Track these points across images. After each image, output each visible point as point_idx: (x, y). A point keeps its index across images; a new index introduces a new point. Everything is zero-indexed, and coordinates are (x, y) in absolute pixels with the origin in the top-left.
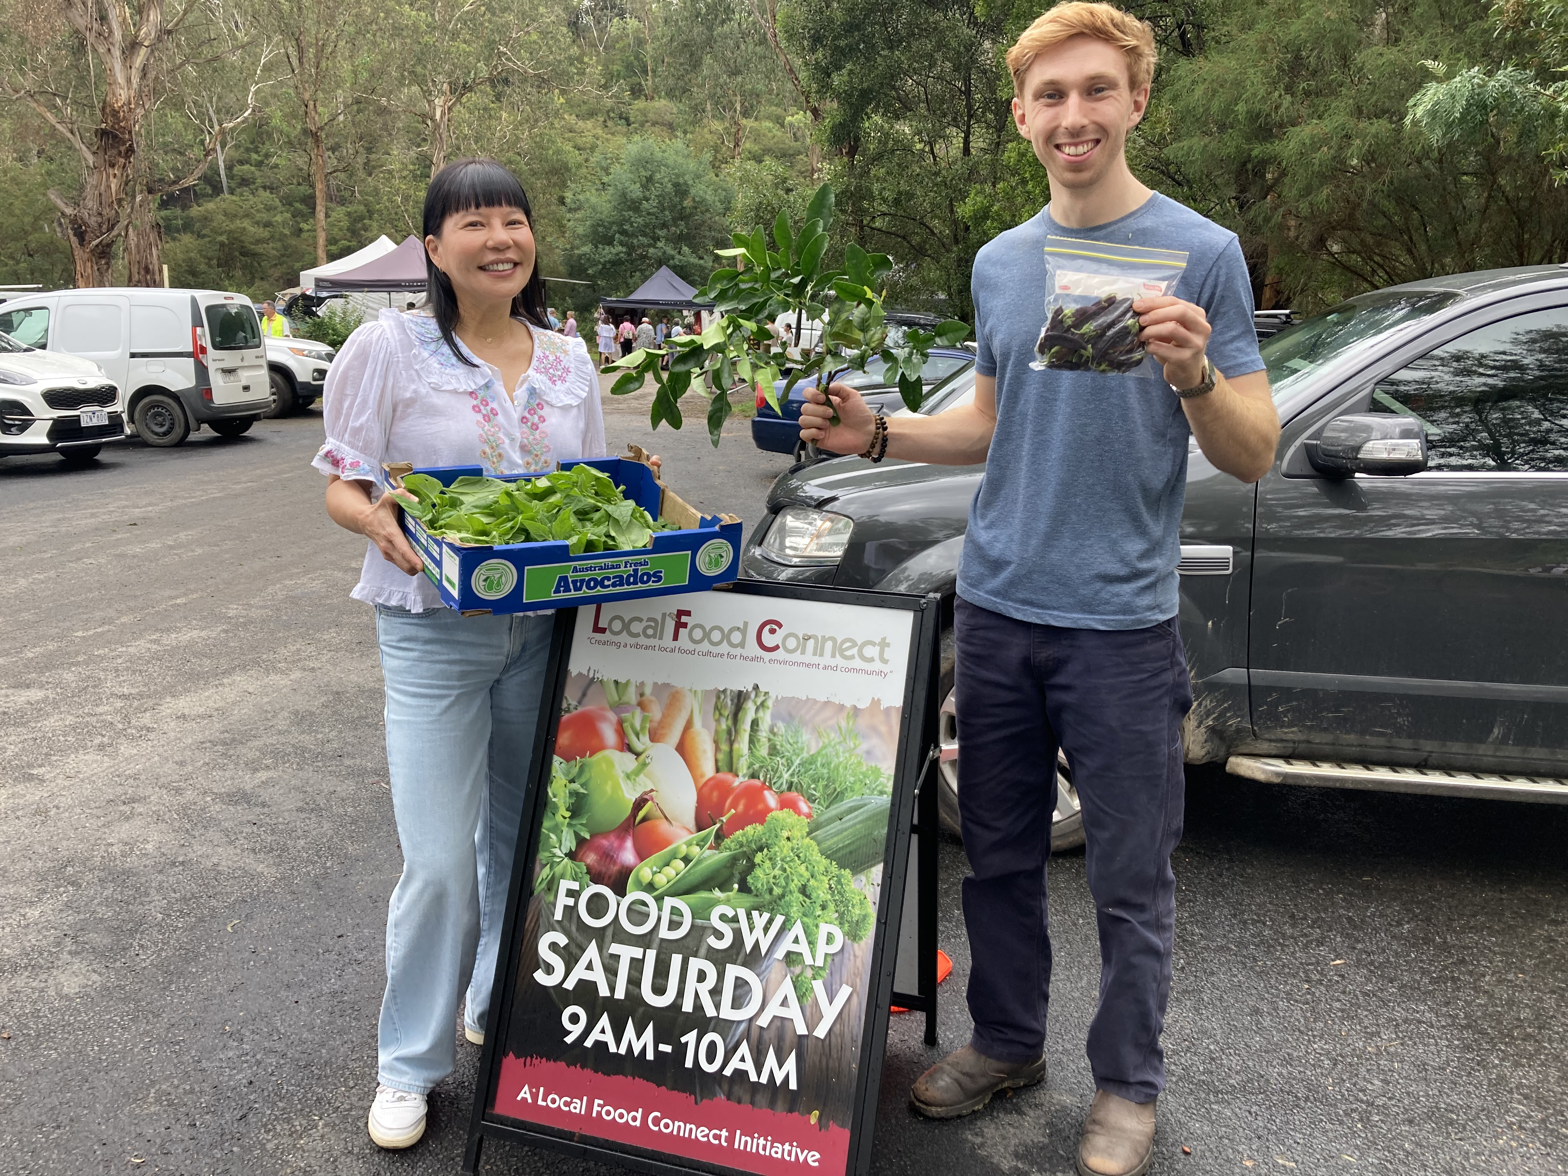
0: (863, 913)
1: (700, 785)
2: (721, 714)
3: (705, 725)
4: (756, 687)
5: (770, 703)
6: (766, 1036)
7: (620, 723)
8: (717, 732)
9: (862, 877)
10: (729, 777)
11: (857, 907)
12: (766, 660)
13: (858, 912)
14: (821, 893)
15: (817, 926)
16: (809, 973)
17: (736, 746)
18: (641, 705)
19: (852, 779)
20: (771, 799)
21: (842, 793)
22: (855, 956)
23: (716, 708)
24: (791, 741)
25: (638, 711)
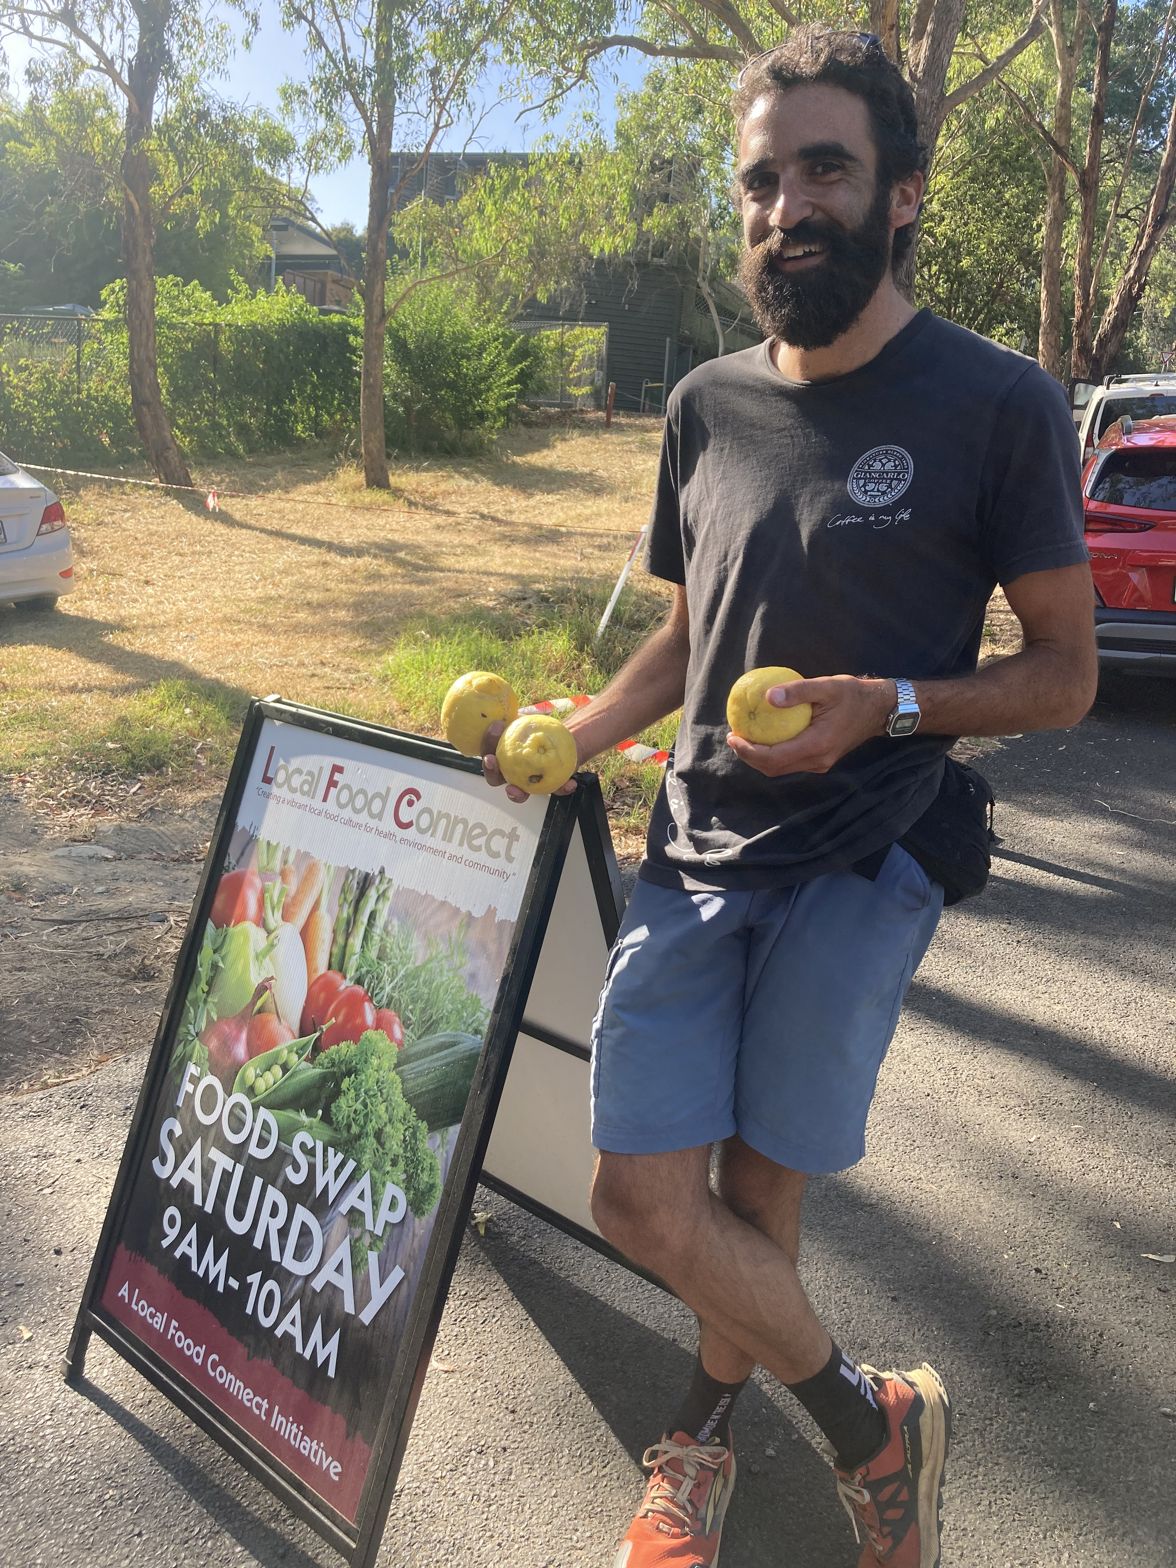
0: (431, 1182)
1: (312, 981)
2: (345, 899)
3: (329, 911)
4: (382, 872)
5: (391, 894)
6: (317, 1302)
7: (263, 892)
8: (338, 919)
9: (438, 1136)
10: (337, 977)
11: (426, 1173)
12: (398, 839)
13: (426, 1179)
14: (395, 1146)
15: (384, 1184)
16: (367, 1240)
17: (351, 940)
18: (283, 874)
19: (450, 1007)
20: (369, 1014)
21: (437, 1022)
22: (414, 1235)
23: (343, 890)
24: (401, 945)
25: (279, 881)
